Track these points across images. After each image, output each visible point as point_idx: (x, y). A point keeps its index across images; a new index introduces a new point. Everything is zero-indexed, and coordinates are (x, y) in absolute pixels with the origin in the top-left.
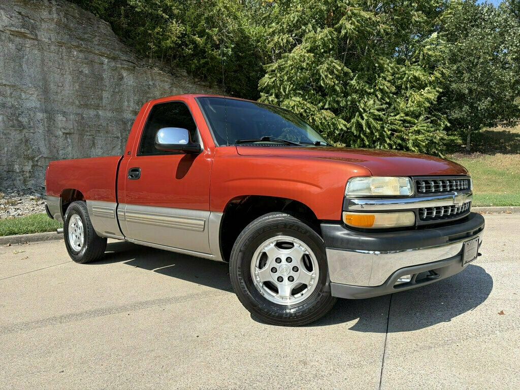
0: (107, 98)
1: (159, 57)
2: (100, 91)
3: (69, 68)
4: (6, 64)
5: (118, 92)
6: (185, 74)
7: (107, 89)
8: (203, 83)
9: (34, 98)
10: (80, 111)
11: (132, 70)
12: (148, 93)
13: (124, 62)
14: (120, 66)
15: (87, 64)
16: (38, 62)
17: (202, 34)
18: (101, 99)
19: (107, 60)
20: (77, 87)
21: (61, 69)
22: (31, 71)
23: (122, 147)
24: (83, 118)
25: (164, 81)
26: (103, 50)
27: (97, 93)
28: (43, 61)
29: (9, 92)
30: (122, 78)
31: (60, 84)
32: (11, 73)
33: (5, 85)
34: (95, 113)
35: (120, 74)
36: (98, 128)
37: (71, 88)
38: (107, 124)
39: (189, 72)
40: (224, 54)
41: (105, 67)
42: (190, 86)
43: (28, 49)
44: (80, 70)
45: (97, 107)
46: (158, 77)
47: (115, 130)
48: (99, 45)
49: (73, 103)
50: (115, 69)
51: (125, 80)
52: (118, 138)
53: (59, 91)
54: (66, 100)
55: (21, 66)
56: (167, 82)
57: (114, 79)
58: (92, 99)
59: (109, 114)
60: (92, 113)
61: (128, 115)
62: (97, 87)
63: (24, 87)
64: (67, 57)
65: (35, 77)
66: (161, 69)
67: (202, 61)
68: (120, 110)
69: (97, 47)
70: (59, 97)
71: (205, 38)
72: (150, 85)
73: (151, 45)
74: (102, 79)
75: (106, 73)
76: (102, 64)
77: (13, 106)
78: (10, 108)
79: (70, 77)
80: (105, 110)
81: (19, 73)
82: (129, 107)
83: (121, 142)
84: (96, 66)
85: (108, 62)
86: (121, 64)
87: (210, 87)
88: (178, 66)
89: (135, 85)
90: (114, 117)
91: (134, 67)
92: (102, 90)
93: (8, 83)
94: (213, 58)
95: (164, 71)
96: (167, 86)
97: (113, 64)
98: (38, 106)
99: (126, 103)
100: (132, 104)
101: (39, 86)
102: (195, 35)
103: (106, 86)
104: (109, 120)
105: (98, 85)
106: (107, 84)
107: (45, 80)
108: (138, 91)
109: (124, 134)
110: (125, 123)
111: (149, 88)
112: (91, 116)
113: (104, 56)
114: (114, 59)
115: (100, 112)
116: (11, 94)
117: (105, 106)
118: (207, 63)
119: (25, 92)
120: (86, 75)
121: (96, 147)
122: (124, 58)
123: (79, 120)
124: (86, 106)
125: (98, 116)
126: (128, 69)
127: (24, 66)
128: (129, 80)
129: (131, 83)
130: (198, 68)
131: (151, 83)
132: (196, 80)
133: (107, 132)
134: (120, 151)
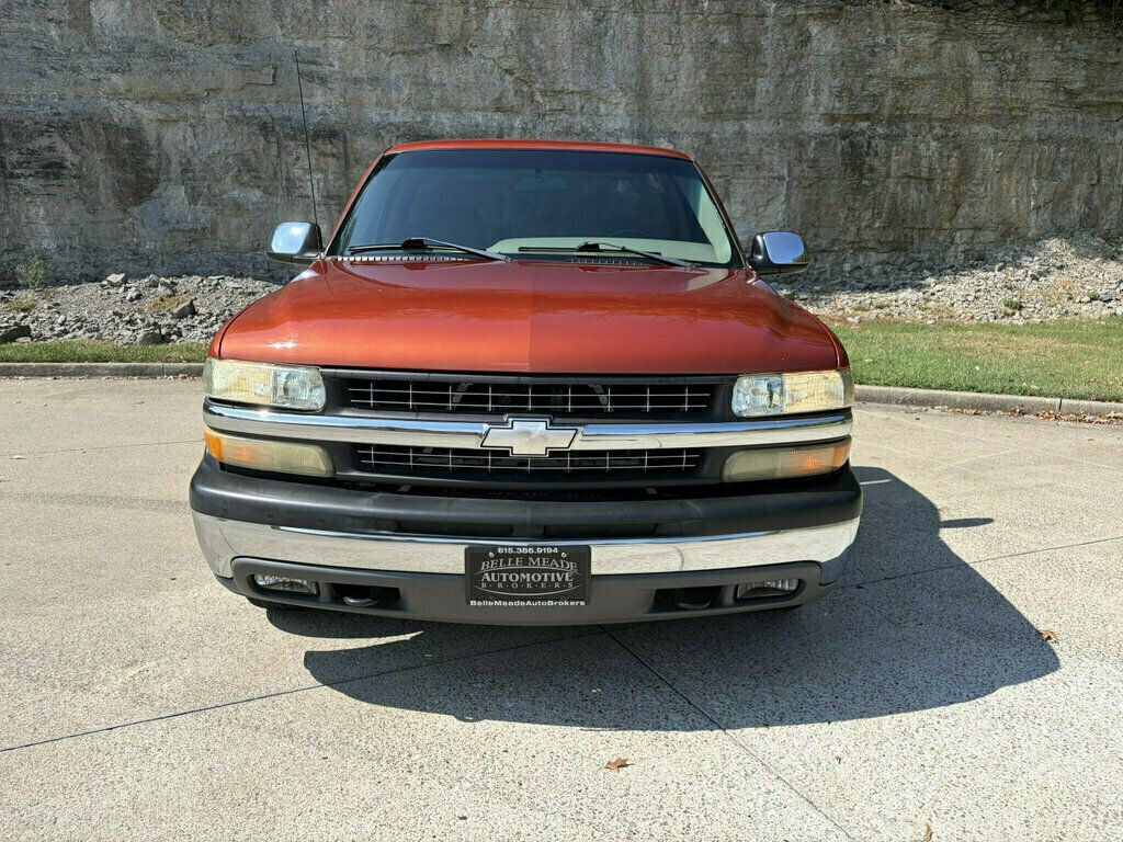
3: (691, 39)
4: (576, 52)
7: (768, 71)
8: (1045, 16)
9: (621, 110)
10: (704, 127)
12: (870, 65)
15: (728, 23)
16: (632, 38)
18: (752, 95)
19: (774, 5)
20: (704, 77)
21: (673, 46)
22: (618, 59)
23: (788, 197)
24: (709, 141)
25: (918, 28)
27: (745, 84)
28: (640, 34)
29: (578, 105)
30: (805, 40)
31: (671, 77)
32: (583, 68)
33: (572, 92)
34: (737, 128)
37: (691, 81)
38: (761, 150)
41: (769, 21)
42: (1000, 29)
43: (615, 15)
44: (712, 40)
45: (742, 115)
47: (777, 162)
49: (692, 112)
51: (815, 43)
52: (781, 178)
53: (667, 91)
54: (679, 107)
55: (600, 51)
56: (927, 29)
58: (733, 98)
59: (767, 128)
60: (730, 128)
62: (745, 71)
63: (605, 90)
64: (689, 16)
65: (624, 69)
68: (794, 116)
70: (667, 103)
72: (876, 45)
74: (758, 50)
75: (770, 35)
77: (583, 130)
78: (578, 135)
79: (690, 58)
80: (758, 119)
81: (596, 67)
82: (816, 105)
83: (788, 188)
84: (748, 24)
85: (778, 8)
87: (1069, 23)
90: (777, 133)
92: (756, 75)
93: (577, 89)
96: (924, 41)
98: (627, 125)
99: (811, 98)
100: (824, 98)
101: (630, 87)
103: (765, 65)
104: (764, 140)
105: (746, 67)
107: (643, 73)
108: (842, 65)
109: (797, 170)
111: (873, 54)
112: (727, 135)
116: (582, 107)
119: (605, 102)
120: (724, 50)
121: (732, 201)
123: (699, 146)
124: (719, 115)
125: (741, 135)
127: (607, 51)
128: (825, 40)
129: (829, 48)
131: (881, 39)
134: (784, 206)
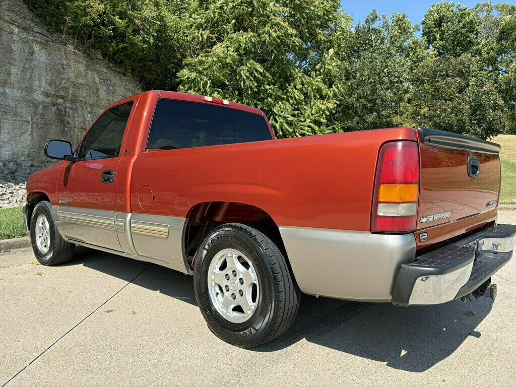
0: (17, 74)
1: (74, 34)
2: (8, 65)
5: (28, 69)
6: (100, 56)
11: (44, 45)
13: (38, 35)
14: (32, 38)
17: (122, 15)
26: (14, 17)
35: (31, 48)
36: (6, 109)
39: (104, 55)
40: (144, 42)
46: (72, 57)
48: (8, 10)
50: (25, 41)
57: (24, 53)
61: (39, 97)
66: (76, 48)
67: (121, 45)
69: (6, 13)
71: (126, 21)
73: (68, 19)
76: (12, 33)
86: (34, 36)
88: (93, 46)
89: (48, 62)
91: (48, 42)
94: (133, 45)
95: (79, 50)
97: (24, 35)
102: (114, 15)
106: (17, 57)
110: (36, 106)
113: (14, 24)
114: (25, 29)
115: (7, 91)
117: (14, 83)
118: (125, 48)
122: (36, 29)
126: (40, 43)
130: (115, 53)
132: (111, 65)
133: (15, 114)
